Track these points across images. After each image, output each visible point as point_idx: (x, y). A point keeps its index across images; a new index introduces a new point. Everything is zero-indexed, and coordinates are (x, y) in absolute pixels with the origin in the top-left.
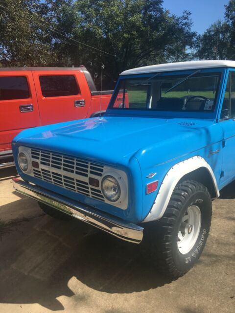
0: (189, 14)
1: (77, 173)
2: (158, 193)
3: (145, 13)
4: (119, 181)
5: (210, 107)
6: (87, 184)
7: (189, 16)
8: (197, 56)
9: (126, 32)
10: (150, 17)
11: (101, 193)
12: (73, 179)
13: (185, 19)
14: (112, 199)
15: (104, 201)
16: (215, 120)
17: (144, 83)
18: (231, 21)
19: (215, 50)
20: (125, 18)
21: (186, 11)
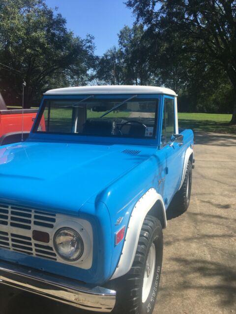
0: (93, 38)
1: (12, 224)
2: (125, 240)
3: (48, 31)
4: (81, 234)
5: (151, 134)
6: (30, 239)
7: (92, 40)
8: (97, 77)
9: (28, 47)
10: (54, 35)
11: (53, 250)
12: (7, 234)
13: (88, 42)
14: (72, 258)
15: (56, 259)
16: (158, 147)
17: (75, 105)
18: (124, 48)
19: (112, 73)
20: (27, 33)
21: (89, 35)
